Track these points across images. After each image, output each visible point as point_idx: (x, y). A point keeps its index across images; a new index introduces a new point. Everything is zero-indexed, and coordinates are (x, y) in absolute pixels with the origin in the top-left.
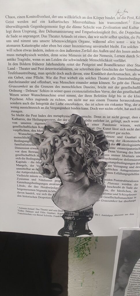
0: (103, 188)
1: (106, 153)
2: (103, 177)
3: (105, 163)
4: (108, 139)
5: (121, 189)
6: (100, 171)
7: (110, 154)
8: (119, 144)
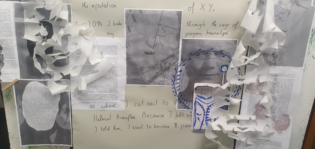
0: (4, 64)
1: (2, 51)
2: (3, 60)
3: (3, 55)
4: (2, 46)
5: (10, 64)
6: (2, 57)
7: (4, 51)
8: (6, 48)
